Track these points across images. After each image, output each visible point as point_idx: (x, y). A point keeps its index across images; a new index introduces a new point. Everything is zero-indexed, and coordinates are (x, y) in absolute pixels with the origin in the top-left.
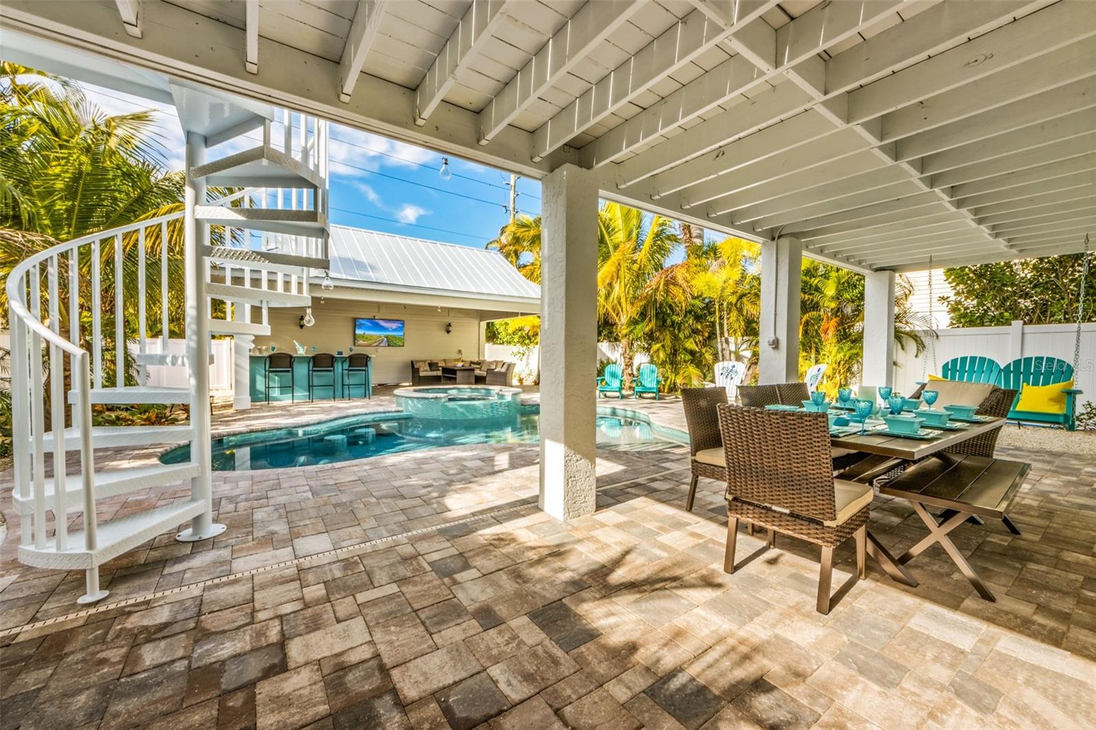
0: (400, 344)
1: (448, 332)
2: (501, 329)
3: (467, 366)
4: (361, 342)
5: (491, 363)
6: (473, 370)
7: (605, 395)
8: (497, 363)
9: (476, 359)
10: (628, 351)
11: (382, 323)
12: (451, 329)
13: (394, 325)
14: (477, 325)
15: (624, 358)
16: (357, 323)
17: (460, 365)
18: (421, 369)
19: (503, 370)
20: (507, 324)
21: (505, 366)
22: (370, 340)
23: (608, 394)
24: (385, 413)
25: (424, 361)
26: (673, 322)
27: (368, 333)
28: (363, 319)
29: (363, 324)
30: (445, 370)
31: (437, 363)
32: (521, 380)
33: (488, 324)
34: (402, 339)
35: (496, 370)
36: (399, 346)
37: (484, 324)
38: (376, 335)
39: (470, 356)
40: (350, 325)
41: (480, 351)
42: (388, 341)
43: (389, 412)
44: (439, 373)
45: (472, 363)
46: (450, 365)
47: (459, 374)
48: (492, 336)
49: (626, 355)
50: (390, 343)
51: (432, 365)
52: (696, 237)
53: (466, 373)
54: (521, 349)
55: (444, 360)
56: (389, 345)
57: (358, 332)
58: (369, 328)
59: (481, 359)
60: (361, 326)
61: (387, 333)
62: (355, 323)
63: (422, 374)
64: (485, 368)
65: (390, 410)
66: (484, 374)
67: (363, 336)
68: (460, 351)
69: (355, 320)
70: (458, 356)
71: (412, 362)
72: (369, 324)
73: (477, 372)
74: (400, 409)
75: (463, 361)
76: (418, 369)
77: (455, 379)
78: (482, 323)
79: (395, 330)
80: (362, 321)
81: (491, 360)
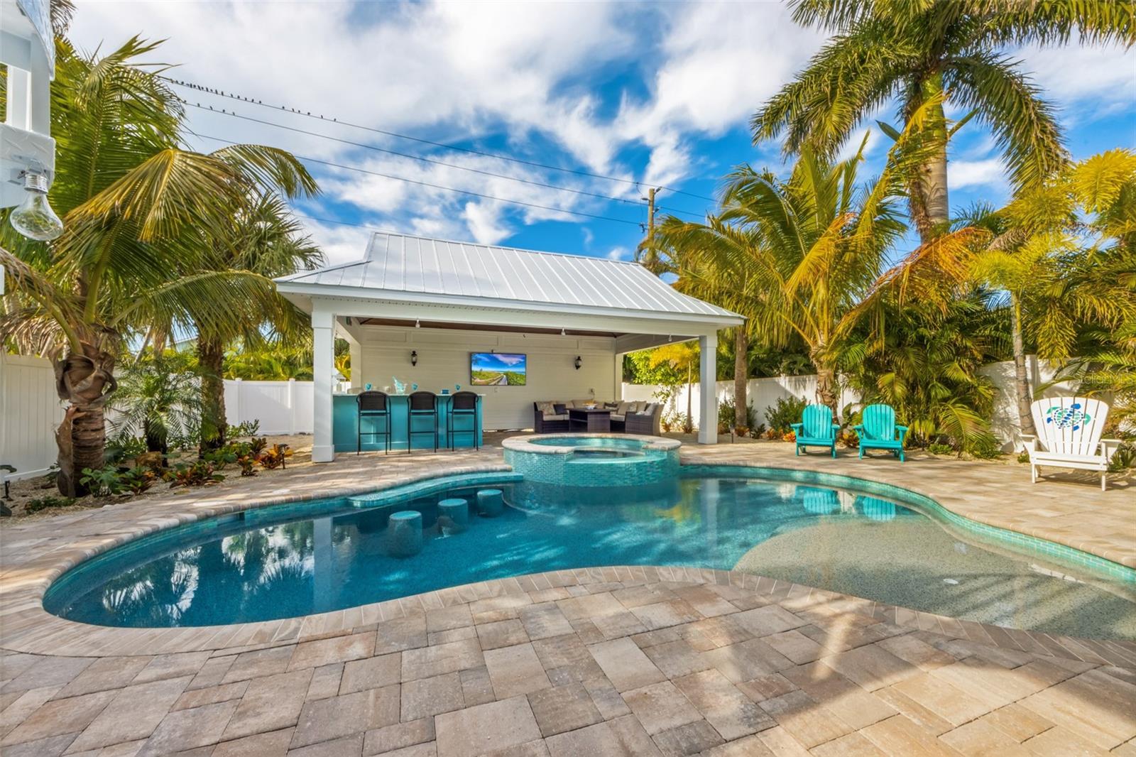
0: (522, 382)
1: (578, 367)
2: (640, 365)
3: (600, 408)
4: (478, 380)
5: (630, 405)
6: (608, 413)
7: (804, 451)
8: (638, 404)
9: (611, 400)
10: (829, 386)
11: (501, 358)
12: (580, 363)
13: (514, 360)
14: (612, 358)
15: (823, 396)
16: (473, 358)
17: (591, 407)
18: (545, 413)
19: (648, 413)
20: (647, 359)
21: (650, 408)
22: (488, 377)
23: (808, 449)
24: (487, 472)
25: (549, 403)
26: (921, 338)
27: (486, 369)
28: (479, 353)
29: (480, 359)
30: (574, 413)
31: (564, 405)
32: (667, 427)
33: (625, 357)
34: (524, 377)
35: (639, 413)
36: (521, 384)
37: (620, 357)
38: (493, 372)
39: (604, 396)
40: (466, 359)
41: (616, 391)
42: (507, 379)
43: (493, 471)
44: (567, 417)
45: (606, 404)
46: (579, 407)
47: (590, 418)
48: (630, 374)
49: (826, 392)
50: (511, 381)
51: (559, 408)
52: (936, 215)
53: (599, 417)
54: (665, 388)
55: (573, 402)
56: (509, 384)
57: (475, 368)
58: (487, 364)
59: (617, 399)
60: (477, 362)
61: (506, 370)
62: (472, 358)
63: (546, 418)
64: (622, 411)
65: (494, 467)
66: (622, 418)
67: (480, 374)
68: (592, 391)
69: (471, 354)
70: (589, 397)
71: (535, 404)
72: (487, 360)
73: (614, 416)
74: (507, 466)
75: (595, 402)
76: (542, 412)
77: (586, 424)
78: (617, 355)
79: (515, 366)
80: (479, 356)
81: (631, 401)
